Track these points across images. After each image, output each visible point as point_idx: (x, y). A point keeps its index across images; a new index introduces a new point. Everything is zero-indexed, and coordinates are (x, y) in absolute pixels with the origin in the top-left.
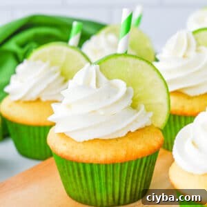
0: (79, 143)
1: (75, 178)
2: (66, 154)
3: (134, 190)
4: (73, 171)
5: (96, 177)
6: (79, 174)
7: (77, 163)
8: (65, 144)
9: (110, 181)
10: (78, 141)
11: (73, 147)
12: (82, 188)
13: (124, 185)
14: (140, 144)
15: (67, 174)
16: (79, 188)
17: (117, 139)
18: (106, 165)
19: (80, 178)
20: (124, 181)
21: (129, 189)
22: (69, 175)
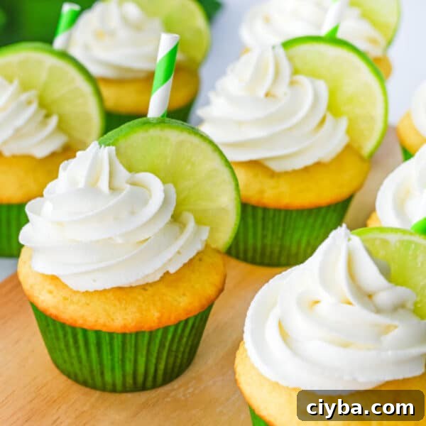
0: (78, 292)
1: (67, 345)
2: (53, 311)
3: (170, 366)
4: (65, 335)
5: (106, 349)
6: (76, 342)
7: (74, 328)
8: (51, 292)
9: (130, 355)
10: (75, 289)
11: (65, 299)
12: (80, 362)
13: (154, 361)
14: (184, 295)
15: (53, 335)
16: (75, 361)
17: (144, 287)
18: (124, 335)
19: (77, 348)
20: (155, 355)
21: (162, 366)
22: (58, 339)
